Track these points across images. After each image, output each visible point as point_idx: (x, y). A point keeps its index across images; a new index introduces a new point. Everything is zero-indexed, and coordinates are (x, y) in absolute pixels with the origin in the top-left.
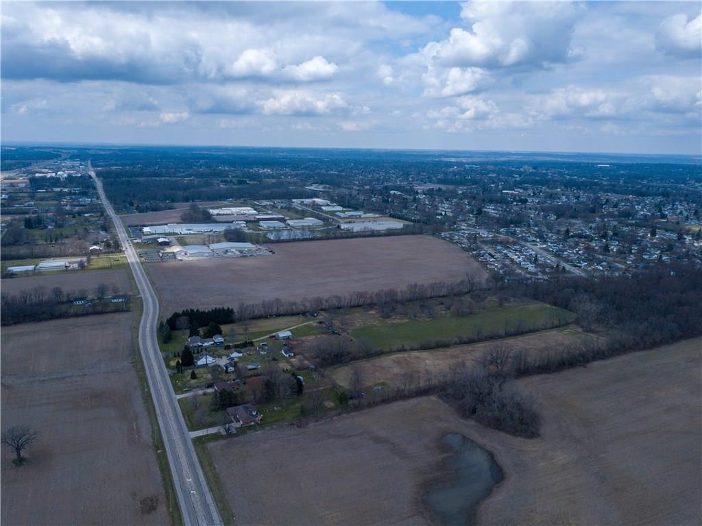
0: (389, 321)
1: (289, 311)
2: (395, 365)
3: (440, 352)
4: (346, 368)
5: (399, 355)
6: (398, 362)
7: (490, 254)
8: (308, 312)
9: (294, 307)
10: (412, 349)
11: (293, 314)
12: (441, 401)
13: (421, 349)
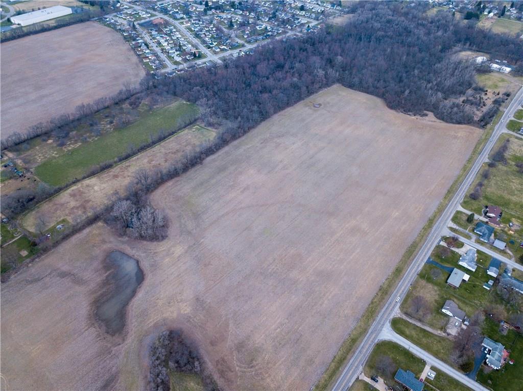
2: (71, 198)
3: (105, 175)
4: (34, 212)
5: (74, 188)
6: (73, 195)
10: (84, 178)
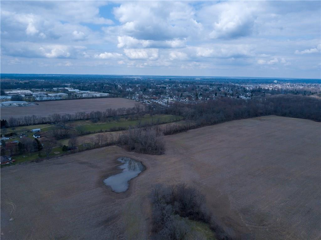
0: (96, 124)
1: (41, 122)
5: (99, 134)
7: (148, 102)
8: (52, 122)
9: (44, 120)
10: (106, 131)
11: (43, 123)
12: (118, 147)
13: (111, 131)
